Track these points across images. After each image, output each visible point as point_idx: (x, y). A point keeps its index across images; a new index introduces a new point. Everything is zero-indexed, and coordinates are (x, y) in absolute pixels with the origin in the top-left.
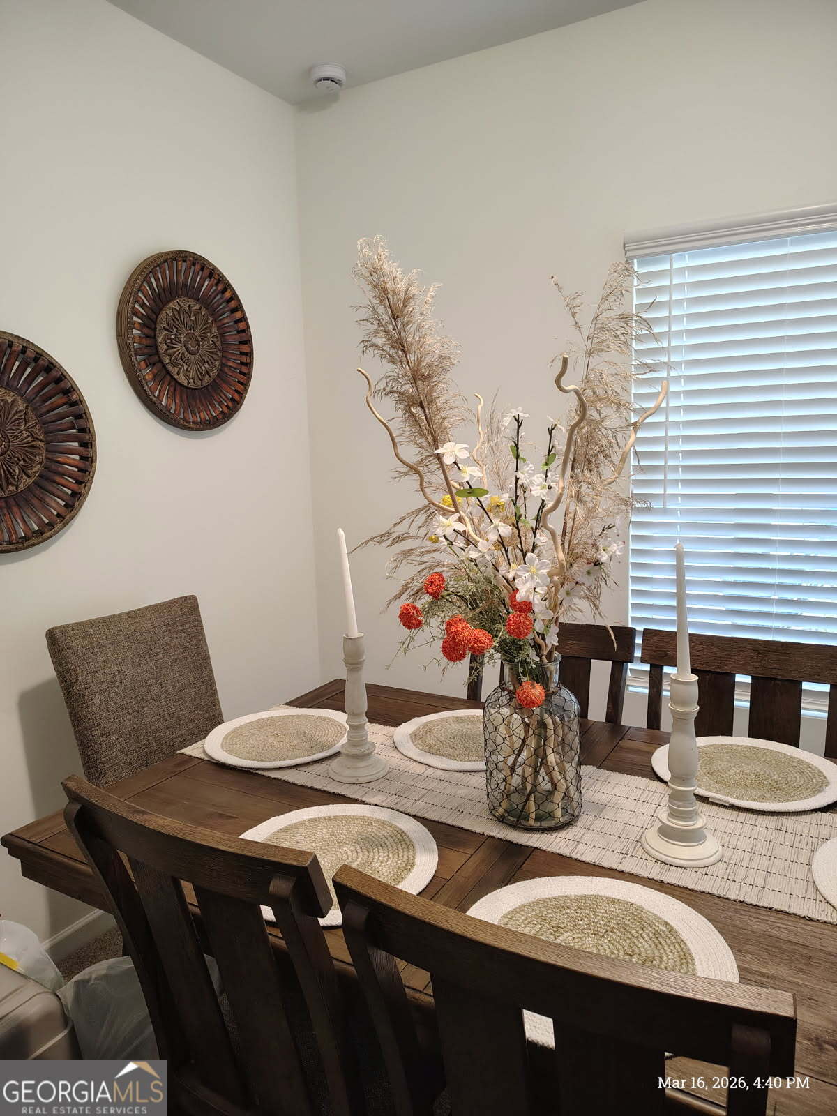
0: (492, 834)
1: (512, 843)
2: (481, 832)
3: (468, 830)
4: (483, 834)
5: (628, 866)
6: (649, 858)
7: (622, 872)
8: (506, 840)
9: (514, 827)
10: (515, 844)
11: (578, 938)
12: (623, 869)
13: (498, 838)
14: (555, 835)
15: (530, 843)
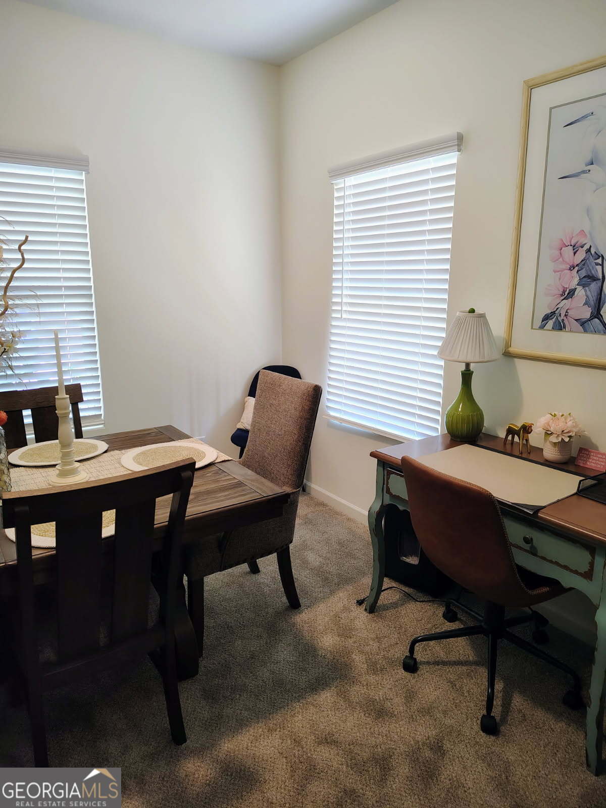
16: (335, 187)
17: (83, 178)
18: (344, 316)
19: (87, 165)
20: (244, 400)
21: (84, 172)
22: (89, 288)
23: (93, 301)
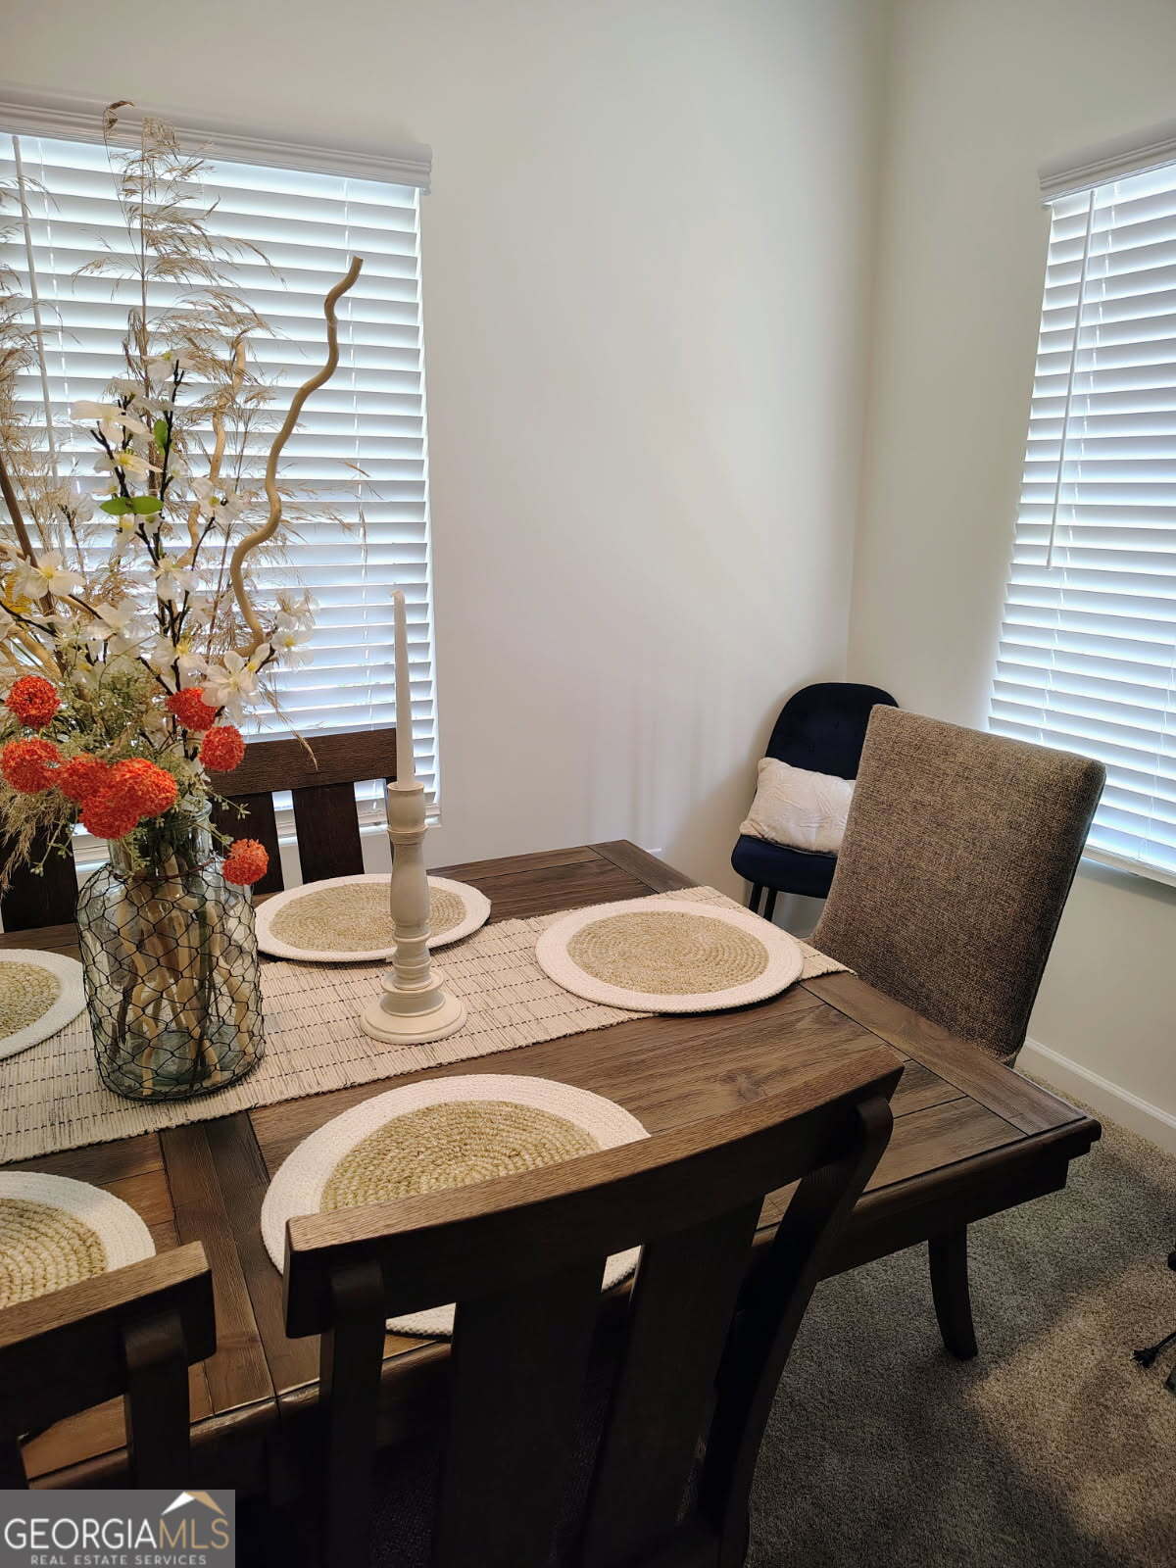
0: (163, 1125)
1: (206, 1121)
2: (140, 1130)
3: (114, 1141)
4: (146, 1133)
5: (387, 1067)
6: (396, 1048)
7: (387, 1078)
8: (192, 1123)
9: (186, 1098)
10: (211, 1120)
11: (440, 1174)
12: (387, 1075)
13: (177, 1127)
14: (253, 1079)
15: (234, 1108)
16: (1054, 218)
17: (415, 205)
18: (1056, 562)
19: (428, 170)
20: (757, 767)
21: (417, 190)
22: (418, 486)
23: (426, 518)
